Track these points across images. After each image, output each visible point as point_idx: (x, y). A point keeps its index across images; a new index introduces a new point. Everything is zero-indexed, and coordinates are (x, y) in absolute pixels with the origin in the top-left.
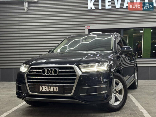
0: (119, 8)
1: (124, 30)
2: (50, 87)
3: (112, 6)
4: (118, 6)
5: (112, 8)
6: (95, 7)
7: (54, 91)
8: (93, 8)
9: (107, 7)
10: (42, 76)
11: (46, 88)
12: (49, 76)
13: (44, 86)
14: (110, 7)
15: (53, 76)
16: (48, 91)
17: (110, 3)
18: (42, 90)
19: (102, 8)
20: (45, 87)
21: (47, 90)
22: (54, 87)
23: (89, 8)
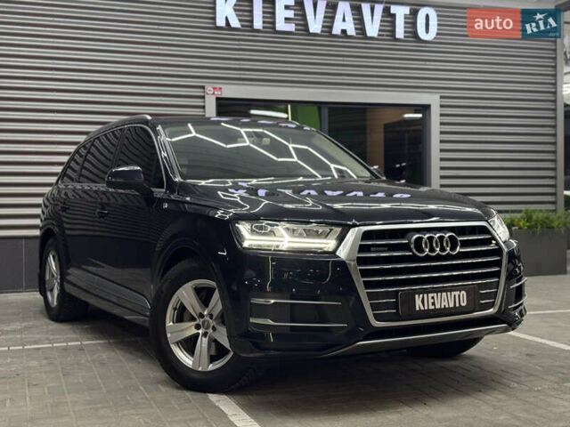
0: (319, 31)
1: (330, 108)
2: (444, 294)
3: (296, 25)
4: (315, 26)
5: (296, 30)
6: (240, 21)
7: (457, 305)
8: (235, 23)
9: (281, 25)
10: (414, 259)
11: (433, 298)
12: (438, 258)
13: (427, 291)
14: (291, 27)
15: (449, 257)
16: (441, 309)
17: (290, 14)
18: (422, 308)
19: (265, 25)
20: (430, 295)
21: (438, 306)
22: (457, 293)
23: (221, 22)
